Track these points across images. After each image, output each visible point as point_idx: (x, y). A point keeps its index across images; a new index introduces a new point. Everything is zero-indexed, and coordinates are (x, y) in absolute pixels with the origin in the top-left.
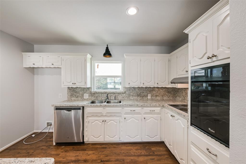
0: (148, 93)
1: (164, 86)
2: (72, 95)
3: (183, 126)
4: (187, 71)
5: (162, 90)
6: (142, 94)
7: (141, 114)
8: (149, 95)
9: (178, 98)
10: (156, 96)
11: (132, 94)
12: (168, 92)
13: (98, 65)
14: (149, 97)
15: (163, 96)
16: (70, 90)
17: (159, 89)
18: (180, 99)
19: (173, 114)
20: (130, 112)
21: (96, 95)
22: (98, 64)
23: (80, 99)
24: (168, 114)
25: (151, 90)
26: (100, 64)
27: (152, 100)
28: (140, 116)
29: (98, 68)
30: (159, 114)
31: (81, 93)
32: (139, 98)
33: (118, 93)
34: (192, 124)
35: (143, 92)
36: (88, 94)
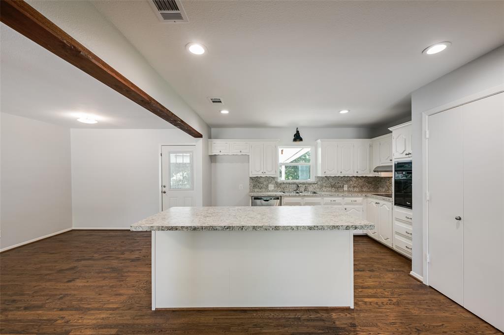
0: (344, 184)
1: (364, 176)
2: (254, 186)
3: (388, 209)
4: (391, 160)
5: (361, 180)
6: (336, 184)
7: (341, 205)
8: (345, 186)
9: (380, 189)
10: (354, 187)
11: (324, 184)
12: (369, 183)
13: (282, 151)
14: (346, 188)
15: (362, 187)
16: (253, 180)
17: (358, 179)
18: (384, 190)
19: (378, 201)
20: (330, 202)
21: (283, 186)
22: (282, 149)
23: (264, 190)
24: (372, 203)
25: (347, 179)
26: (284, 149)
27: (349, 191)
28: (341, 206)
29: (282, 153)
30: (361, 204)
31: (265, 183)
32: (333, 190)
33: (309, 184)
34: (395, 204)
35: (338, 183)
36: (273, 185)
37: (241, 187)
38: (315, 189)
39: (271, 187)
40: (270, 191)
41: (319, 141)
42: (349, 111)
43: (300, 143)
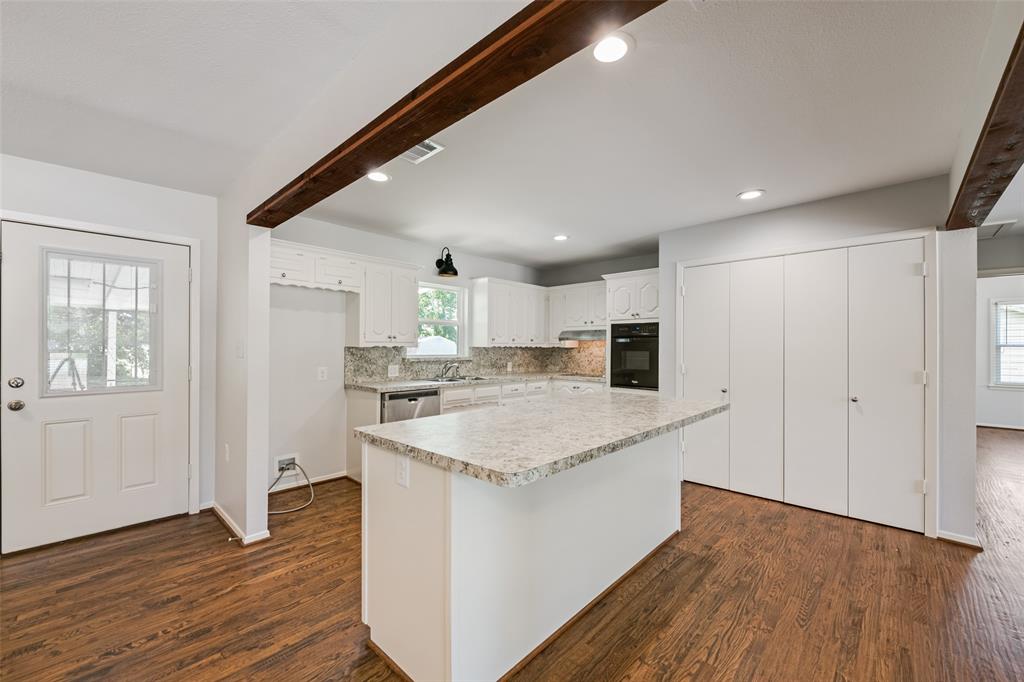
0: (507, 360)
1: (524, 346)
2: (357, 371)
6: (498, 361)
8: (508, 364)
10: (519, 365)
11: (482, 362)
14: (509, 369)
15: (528, 365)
16: (352, 354)
17: (523, 350)
23: (378, 378)
25: (510, 352)
27: (513, 373)
31: (380, 362)
34: (612, 385)
35: (500, 359)
36: (397, 366)
37: (323, 373)
38: (468, 371)
39: (394, 370)
40: (390, 381)
41: (484, 280)
42: (568, 237)
43: (452, 278)
